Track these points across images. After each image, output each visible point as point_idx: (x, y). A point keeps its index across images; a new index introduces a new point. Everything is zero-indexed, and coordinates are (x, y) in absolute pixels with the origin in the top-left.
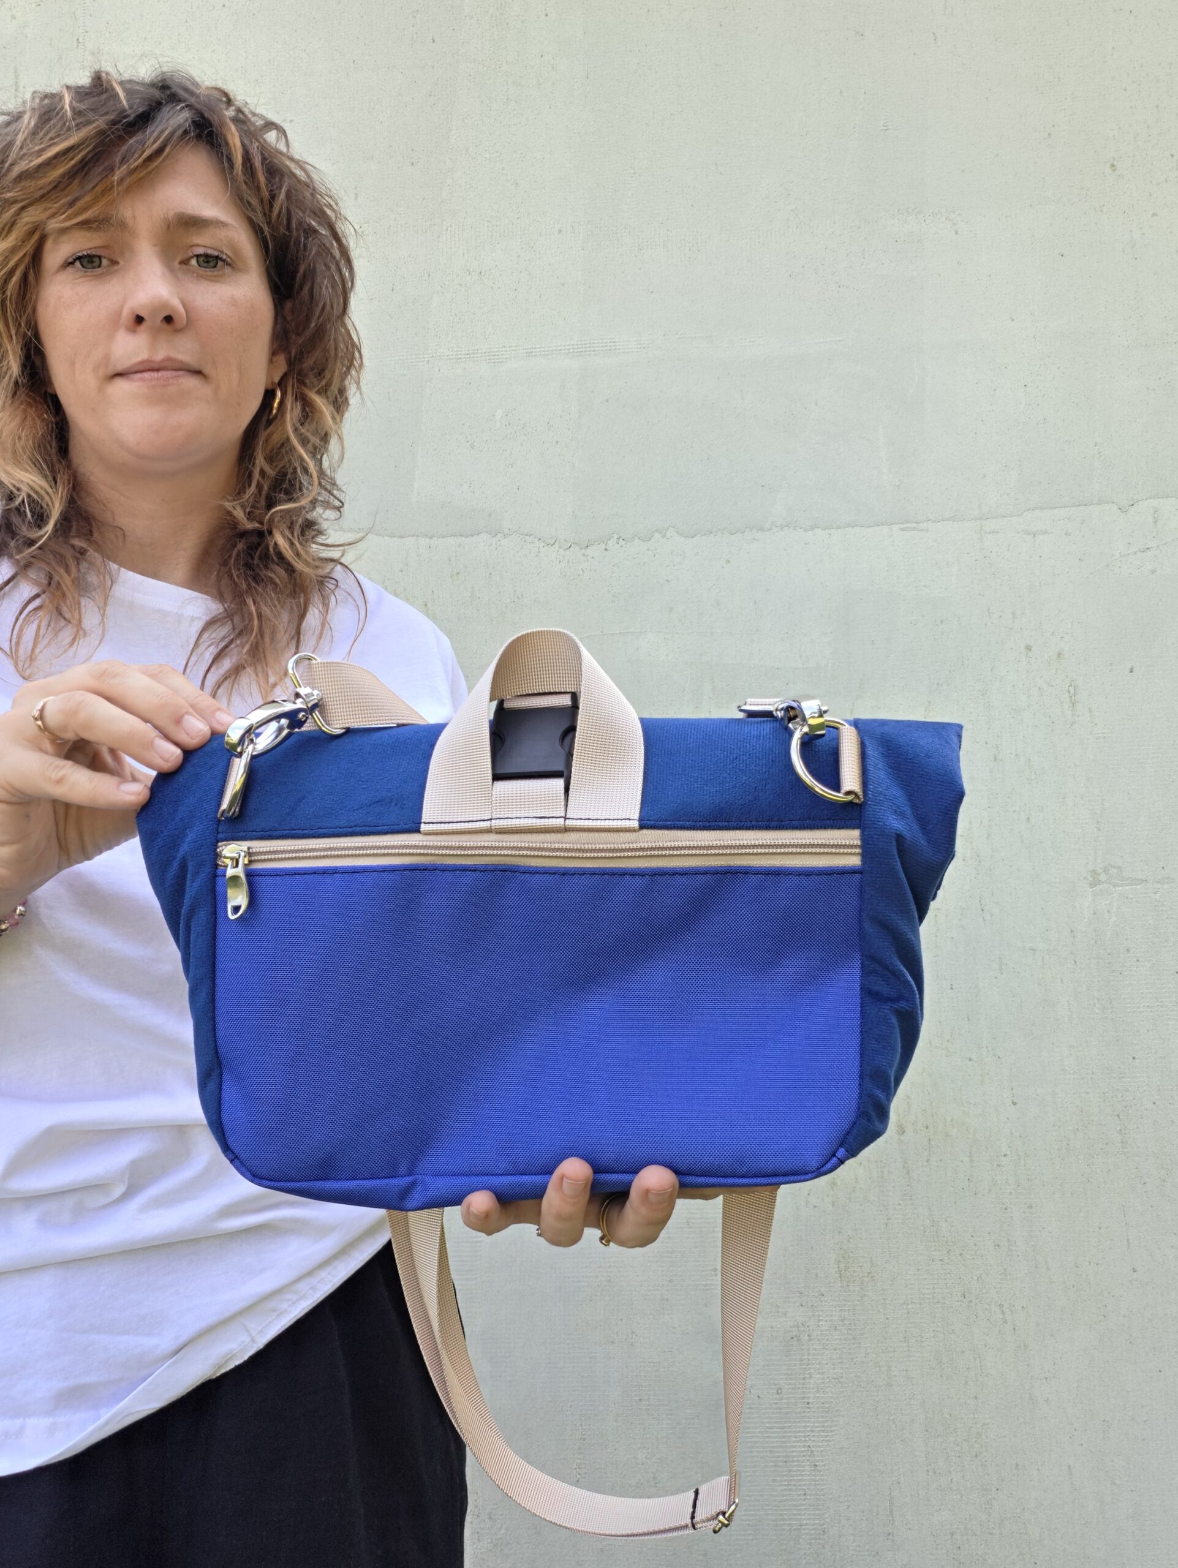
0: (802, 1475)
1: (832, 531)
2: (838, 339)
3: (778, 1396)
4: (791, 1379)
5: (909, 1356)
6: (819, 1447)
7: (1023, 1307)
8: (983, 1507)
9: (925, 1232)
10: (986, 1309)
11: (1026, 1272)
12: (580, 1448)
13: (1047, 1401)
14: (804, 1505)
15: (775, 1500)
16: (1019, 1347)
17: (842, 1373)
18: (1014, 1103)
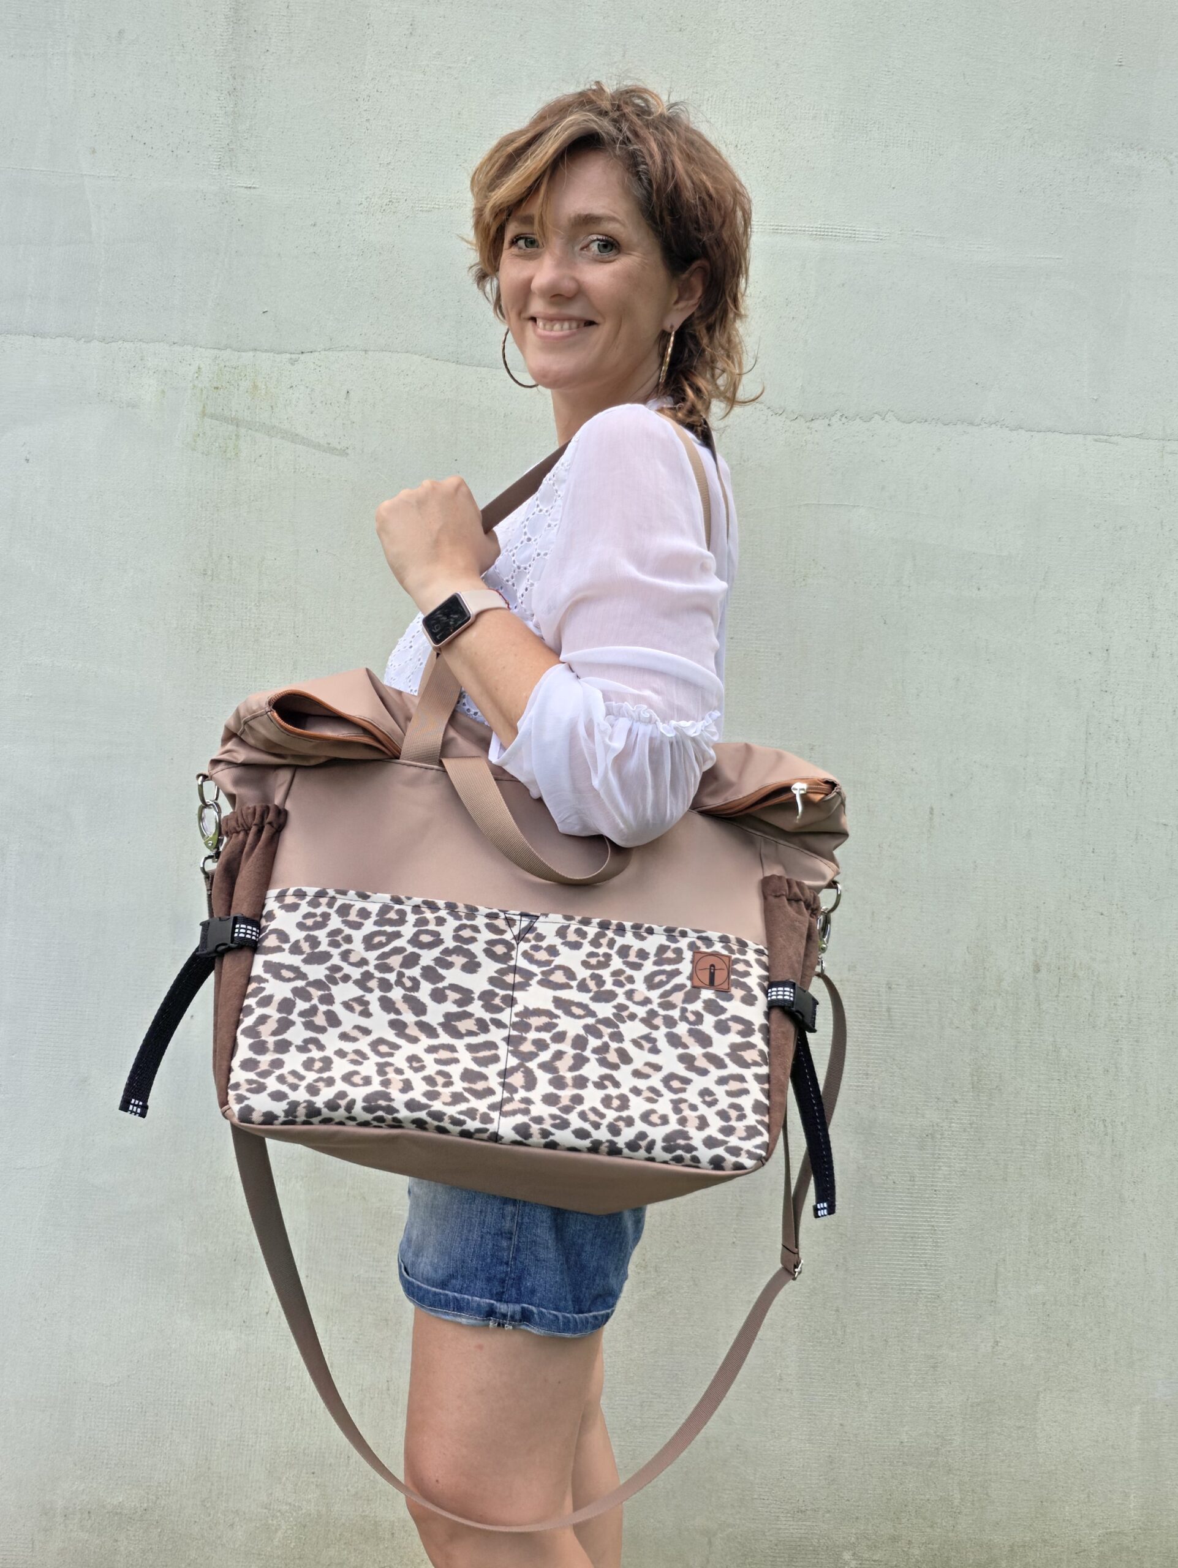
0: (926, 1250)
1: (1032, 433)
2: (1057, 257)
3: (909, 1183)
4: (923, 1169)
5: (1025, 1157)
6: (942, 1227)
7: (1122, 1123)
8: (1072, 1283)
9: (1048, 1055)
10: (1092, 1123)
11: (1128, 1094)
12: (737, 1216)
13: (1133, 1201)
14: (924, 1274)
15: (901, 1269)
16: (1115, 1155)
17: (966, 1167)
18: (1134, 954)
